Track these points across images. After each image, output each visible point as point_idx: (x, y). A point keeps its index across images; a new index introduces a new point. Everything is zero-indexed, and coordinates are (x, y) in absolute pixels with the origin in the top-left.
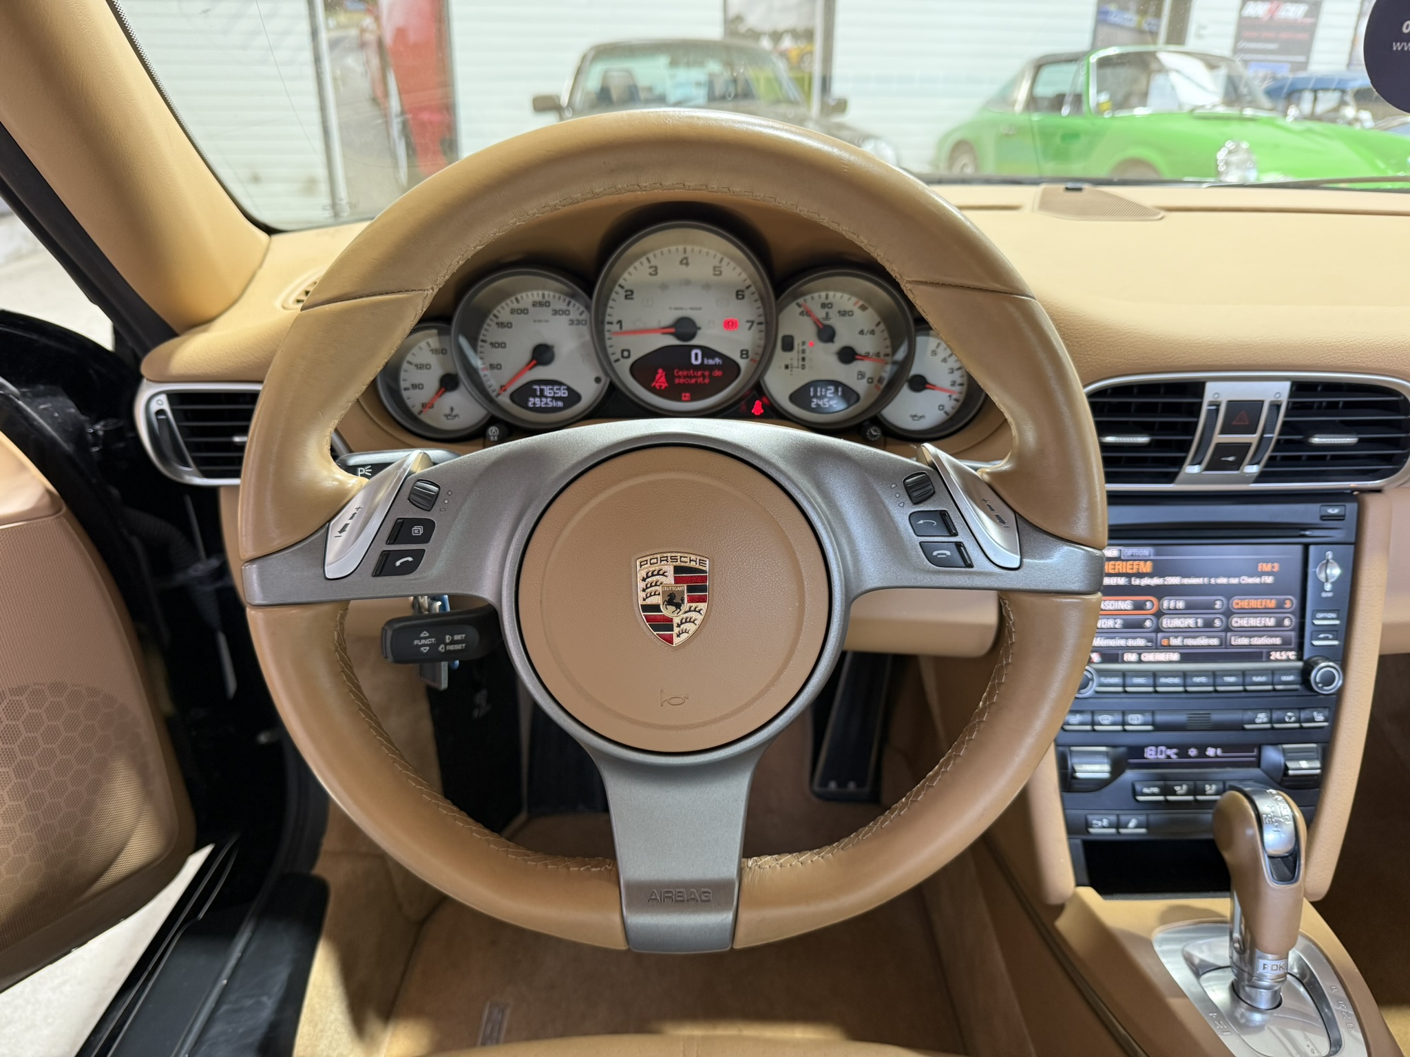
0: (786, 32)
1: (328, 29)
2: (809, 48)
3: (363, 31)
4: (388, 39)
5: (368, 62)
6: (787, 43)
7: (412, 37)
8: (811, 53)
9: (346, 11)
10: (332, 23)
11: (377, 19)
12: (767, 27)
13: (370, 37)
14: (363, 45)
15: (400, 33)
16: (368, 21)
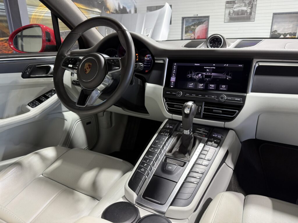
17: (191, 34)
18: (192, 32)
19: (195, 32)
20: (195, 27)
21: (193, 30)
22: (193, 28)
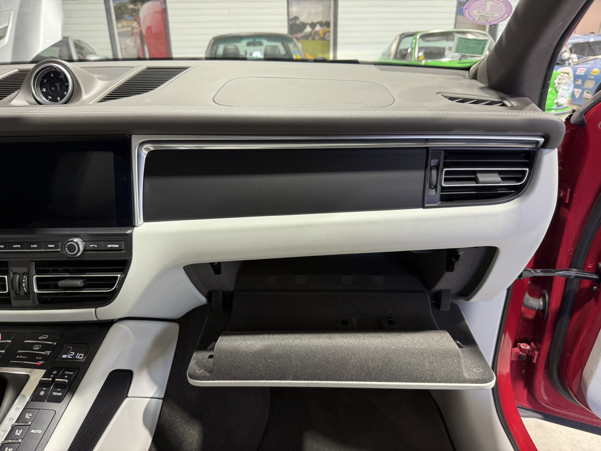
0: (317, 23)
1: (118, 28)
2: (327, 30)
3: (133, 28)
4: (144, 32)
5: (135, 42)
6: (318, 28)
7: (154, 31)
8: (329, 32)
9: (125, 20)
10: (120, 25)
11: (139, 23)
12: (309, 21)
13: (136, 31)
14: (133, 34)
15: (149, 28)
16: (135, 24)
17: (132, 22)
18: (133, 18)
19: (138, 17)
20: (137, 7)
21: (134, 14)
22: (132, 9)
